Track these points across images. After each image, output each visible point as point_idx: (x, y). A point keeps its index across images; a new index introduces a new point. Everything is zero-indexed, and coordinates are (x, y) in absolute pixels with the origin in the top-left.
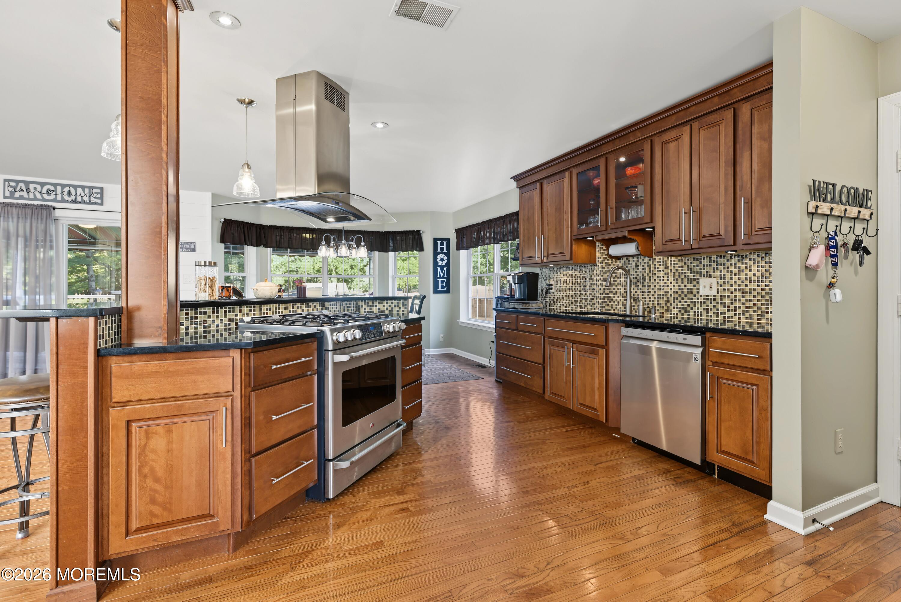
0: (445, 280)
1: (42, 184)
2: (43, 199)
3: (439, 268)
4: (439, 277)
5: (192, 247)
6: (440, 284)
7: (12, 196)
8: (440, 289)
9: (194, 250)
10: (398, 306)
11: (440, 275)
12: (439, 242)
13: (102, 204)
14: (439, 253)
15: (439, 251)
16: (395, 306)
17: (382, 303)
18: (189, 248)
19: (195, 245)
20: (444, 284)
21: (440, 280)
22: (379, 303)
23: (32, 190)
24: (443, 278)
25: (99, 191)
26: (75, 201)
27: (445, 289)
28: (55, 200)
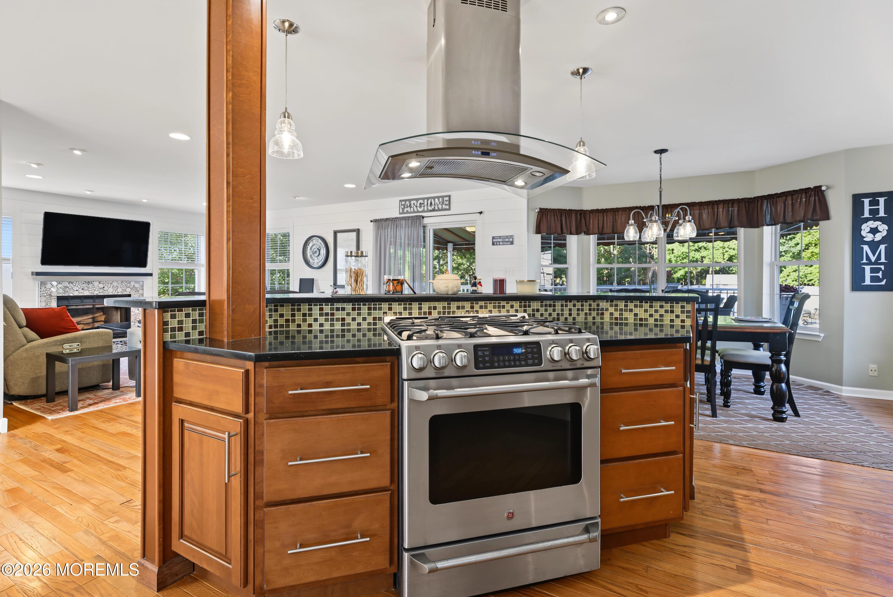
0: (882, 267)
1: (417, 200)
2: (418, 212)
3: (866, 248)
4: (865, 261)
5: (511, 240)
6: (868, 274)
7: (403, 213)
8: (868, 282)
9: (512, 243)
10: (672, 312)
11: (868, 258)
12: (866, 201)
13: (449, 209)
14: (867, 220)
15: (867, 214)
16: (666, 311)
17: (641, 306)
18: (508, 242)
19: (513, 238)
20: (880, 274)
21: (867, 268)
22: (636, 306)
23: (412, 205)
24: (876, 263)
25: (447, 199)
26: (434, 210)
27: (883, 283)
28: (423, 211)
